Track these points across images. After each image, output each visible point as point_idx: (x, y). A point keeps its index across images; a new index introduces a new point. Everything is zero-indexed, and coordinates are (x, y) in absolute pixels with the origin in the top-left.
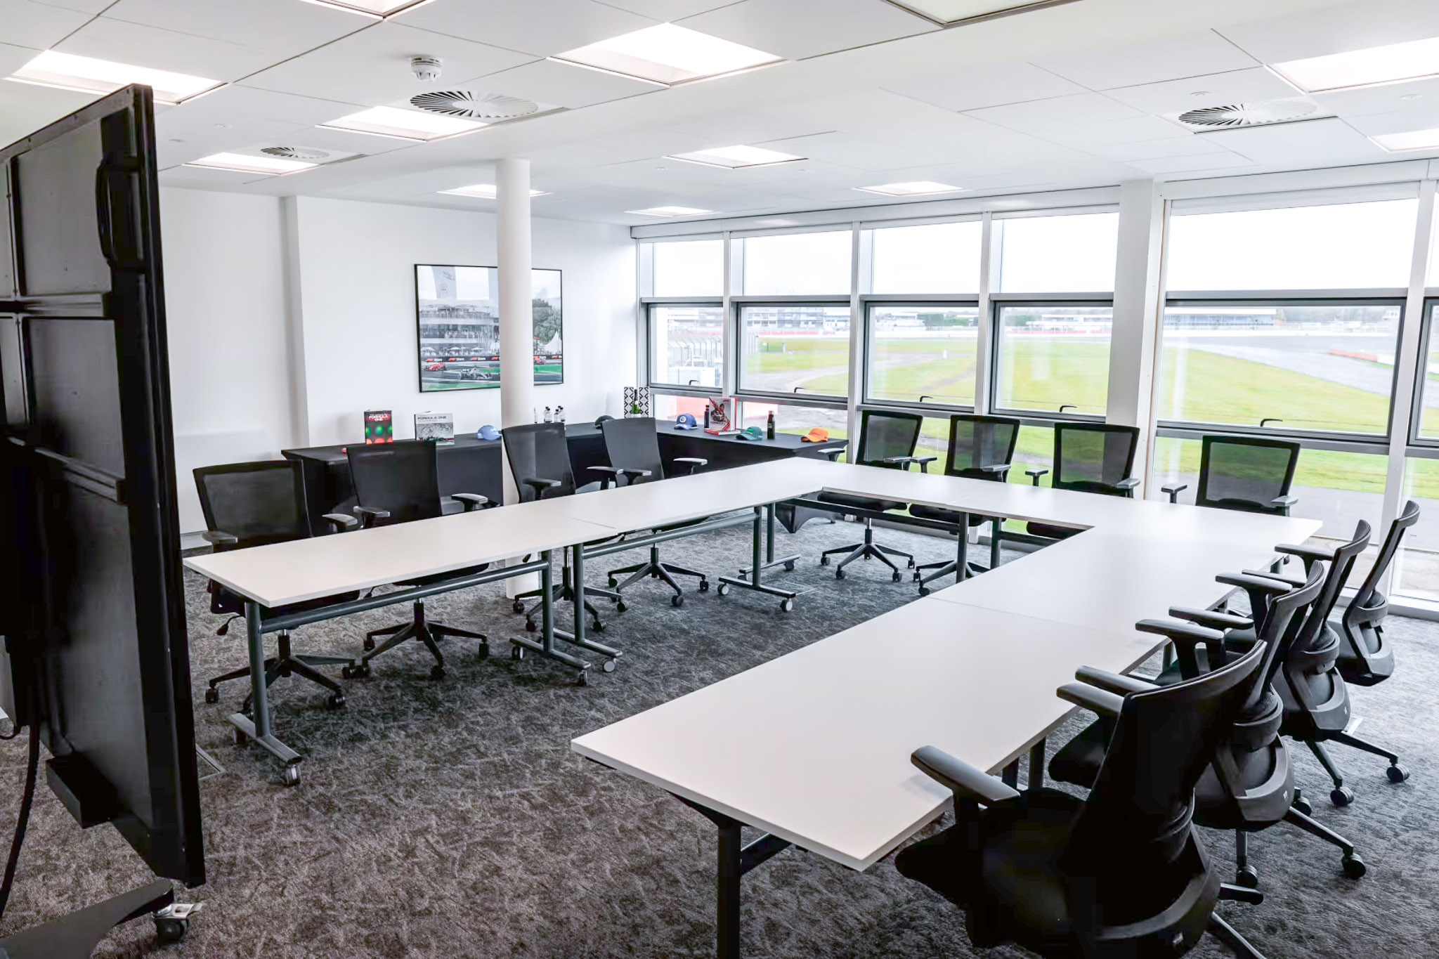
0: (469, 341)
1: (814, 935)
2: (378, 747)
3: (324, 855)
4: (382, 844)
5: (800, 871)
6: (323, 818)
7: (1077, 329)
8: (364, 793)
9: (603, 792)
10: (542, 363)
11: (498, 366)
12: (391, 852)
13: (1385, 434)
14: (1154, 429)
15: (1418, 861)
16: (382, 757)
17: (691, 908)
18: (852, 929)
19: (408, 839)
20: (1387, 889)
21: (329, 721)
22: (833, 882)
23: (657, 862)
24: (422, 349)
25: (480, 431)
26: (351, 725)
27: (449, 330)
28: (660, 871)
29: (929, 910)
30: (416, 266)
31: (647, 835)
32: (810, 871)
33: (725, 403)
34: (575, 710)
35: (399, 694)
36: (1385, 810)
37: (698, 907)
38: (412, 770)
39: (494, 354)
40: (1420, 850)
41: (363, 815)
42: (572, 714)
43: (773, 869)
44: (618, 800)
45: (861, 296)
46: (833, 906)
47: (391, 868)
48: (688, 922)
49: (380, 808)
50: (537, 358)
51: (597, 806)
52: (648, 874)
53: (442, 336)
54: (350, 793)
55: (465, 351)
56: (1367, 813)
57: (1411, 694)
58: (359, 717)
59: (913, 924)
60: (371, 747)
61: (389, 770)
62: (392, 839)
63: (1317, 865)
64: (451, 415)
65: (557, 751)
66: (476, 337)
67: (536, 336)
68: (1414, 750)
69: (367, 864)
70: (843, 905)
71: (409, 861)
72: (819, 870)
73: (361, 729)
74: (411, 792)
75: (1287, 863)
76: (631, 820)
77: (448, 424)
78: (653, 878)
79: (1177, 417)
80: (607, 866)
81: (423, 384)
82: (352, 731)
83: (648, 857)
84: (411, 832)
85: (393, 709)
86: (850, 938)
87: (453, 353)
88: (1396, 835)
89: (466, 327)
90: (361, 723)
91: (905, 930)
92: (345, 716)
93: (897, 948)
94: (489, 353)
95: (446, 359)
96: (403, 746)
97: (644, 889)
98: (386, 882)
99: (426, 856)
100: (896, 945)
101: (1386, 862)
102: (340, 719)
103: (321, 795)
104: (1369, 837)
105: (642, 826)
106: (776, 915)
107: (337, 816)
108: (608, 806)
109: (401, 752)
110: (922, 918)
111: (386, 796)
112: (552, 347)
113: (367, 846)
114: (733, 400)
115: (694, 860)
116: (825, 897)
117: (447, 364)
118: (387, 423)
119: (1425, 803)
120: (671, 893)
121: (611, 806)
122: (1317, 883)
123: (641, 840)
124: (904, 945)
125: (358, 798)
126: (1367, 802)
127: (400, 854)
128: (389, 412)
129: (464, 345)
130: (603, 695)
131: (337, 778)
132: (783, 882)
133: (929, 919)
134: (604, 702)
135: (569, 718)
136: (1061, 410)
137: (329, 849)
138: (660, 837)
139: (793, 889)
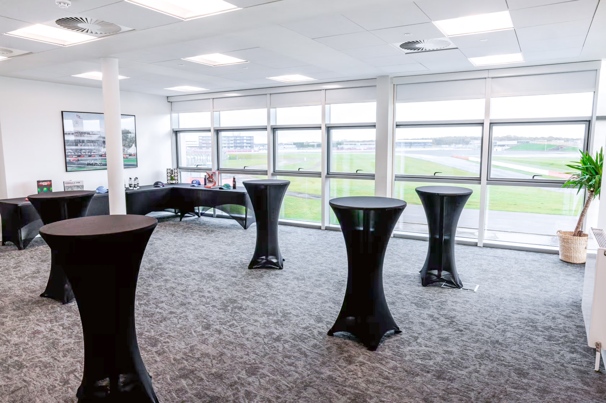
0: (90, 148)
1: (268, 395)
2: (48, 335)
3: (18, 390)
4: (50, 380)
5: (259, 368)
6: (17, 372)
7: (358, 148)
8: (40, 357)
9: (164, 344)
10: (127, 158)
11: (106, 159)
12: (55, 383)
13: (479, 177)
14: (394, 178)
15: (504, 335)
16: (50, 339)
17: (209, 390)
18: (284, 390)
19: (65, 376)
20: (494, 347)
21: (21, 326)
22: (275, 371)
23: (192, 372)
24: (67, 151)
25: (97, 189)
26: (33, 326)
27: (80, 142)
28: (194, 376)
29: (317, 378)
30: (62, 112)
31: (187, 360)
32: (264, 368)
33: (213, 174)
34: (149, 309)
35: (59, 310)
36: (490, 318)
37: (213, 389)
38: (66, 344)
39: (103, 153)
40: (504, 331)
41: (40, 368)
42: (147, 311)
43: (247, 369)
44: (172, 347)
45: (272, 126)
46: (274, 381)
47: (56, 391)
48: (208, 396)
49: (49, 363)
50: (124, 156)
51: (162, 350)
52: (188, 377)
53: (77, 145)
54: (33, 358)
55: (89, 152)
56: (485, 320)
57: (495, 275)
58: (37, 323)
59: (311, 384)
60: (44, 335)
61: (54, 345)
62: (56, 377)
63: (469, 341)
64: (82, 182)
65: (141, 328)
66: (94, 146)
67: (124, 146)
68: (498, 295)
69: (42, 391)
70: (280, 380)
71: (66, 386)
72: (268, 367)
73: (38, 328)
74: (66, 354)
75: (458, 342)
76: (179, 355)
77: (81, 186)
78: (191, 379)
79: (402, 173)
80: (168, 377)
81: (68, 168)
82: (33, 329)
83: (188, 370)
84: (66, 373)
85: (56, 317)
86: (284, 394)
87: (83, 153)
88: (496, 326)
89: (89, 141)
90: (38, 325)
91: (308, 388)
92: (29, 323)
93: (305, 395)
94: (101, 153)
95: (79, 156)
96: (61, 333)
97: (187, 384)
98: (53, 398)
99: (75, 383)
100: (305, 394)
101: (493, 337)
102: (26, 324)
103: (16, 361)
104: (486, 328)
105: (184, 357)
106: (250, 389)
107: (25, 370)
108: (167, 350)
109: (60, 336)
110: (315, 382)
111: (52, 357)
112: (132, 150)
113: (42, 382)
114: (217, 172)
115: (210, 369)
116: (271, 378)
117: (79, 158)
118: (50, 186)
119: (503, 314)
120: (200, 385)
121: (169, 350)
122: (470, 348)
123: (184, 363)
124: (308, 394)
125: (37, 360)
126: (484, 316)
127: (60, 384)
128: (50, 181)
129: (88, 149)
130: (162, 302)
131: (26, 352)
132: (252, 374)
133: (318, 382)
134: (163, 305)
135: (146, 313)
136: (357, 172)
137: (21, 386)
138: (193, 361)
139: (256, 376)
